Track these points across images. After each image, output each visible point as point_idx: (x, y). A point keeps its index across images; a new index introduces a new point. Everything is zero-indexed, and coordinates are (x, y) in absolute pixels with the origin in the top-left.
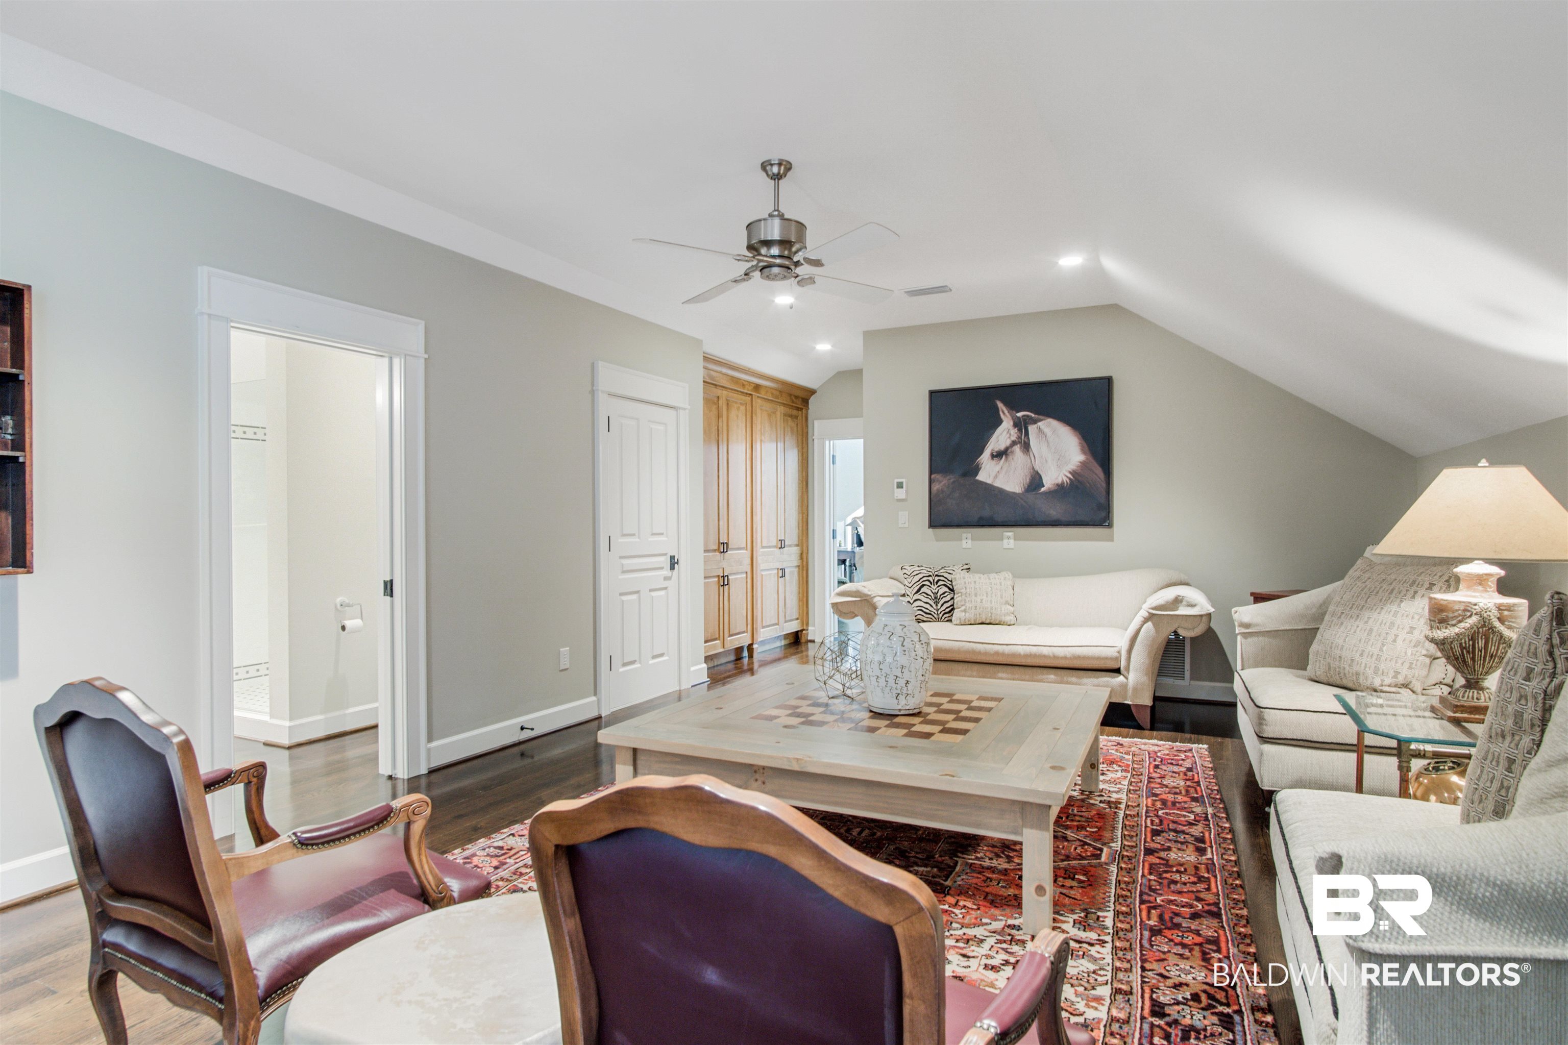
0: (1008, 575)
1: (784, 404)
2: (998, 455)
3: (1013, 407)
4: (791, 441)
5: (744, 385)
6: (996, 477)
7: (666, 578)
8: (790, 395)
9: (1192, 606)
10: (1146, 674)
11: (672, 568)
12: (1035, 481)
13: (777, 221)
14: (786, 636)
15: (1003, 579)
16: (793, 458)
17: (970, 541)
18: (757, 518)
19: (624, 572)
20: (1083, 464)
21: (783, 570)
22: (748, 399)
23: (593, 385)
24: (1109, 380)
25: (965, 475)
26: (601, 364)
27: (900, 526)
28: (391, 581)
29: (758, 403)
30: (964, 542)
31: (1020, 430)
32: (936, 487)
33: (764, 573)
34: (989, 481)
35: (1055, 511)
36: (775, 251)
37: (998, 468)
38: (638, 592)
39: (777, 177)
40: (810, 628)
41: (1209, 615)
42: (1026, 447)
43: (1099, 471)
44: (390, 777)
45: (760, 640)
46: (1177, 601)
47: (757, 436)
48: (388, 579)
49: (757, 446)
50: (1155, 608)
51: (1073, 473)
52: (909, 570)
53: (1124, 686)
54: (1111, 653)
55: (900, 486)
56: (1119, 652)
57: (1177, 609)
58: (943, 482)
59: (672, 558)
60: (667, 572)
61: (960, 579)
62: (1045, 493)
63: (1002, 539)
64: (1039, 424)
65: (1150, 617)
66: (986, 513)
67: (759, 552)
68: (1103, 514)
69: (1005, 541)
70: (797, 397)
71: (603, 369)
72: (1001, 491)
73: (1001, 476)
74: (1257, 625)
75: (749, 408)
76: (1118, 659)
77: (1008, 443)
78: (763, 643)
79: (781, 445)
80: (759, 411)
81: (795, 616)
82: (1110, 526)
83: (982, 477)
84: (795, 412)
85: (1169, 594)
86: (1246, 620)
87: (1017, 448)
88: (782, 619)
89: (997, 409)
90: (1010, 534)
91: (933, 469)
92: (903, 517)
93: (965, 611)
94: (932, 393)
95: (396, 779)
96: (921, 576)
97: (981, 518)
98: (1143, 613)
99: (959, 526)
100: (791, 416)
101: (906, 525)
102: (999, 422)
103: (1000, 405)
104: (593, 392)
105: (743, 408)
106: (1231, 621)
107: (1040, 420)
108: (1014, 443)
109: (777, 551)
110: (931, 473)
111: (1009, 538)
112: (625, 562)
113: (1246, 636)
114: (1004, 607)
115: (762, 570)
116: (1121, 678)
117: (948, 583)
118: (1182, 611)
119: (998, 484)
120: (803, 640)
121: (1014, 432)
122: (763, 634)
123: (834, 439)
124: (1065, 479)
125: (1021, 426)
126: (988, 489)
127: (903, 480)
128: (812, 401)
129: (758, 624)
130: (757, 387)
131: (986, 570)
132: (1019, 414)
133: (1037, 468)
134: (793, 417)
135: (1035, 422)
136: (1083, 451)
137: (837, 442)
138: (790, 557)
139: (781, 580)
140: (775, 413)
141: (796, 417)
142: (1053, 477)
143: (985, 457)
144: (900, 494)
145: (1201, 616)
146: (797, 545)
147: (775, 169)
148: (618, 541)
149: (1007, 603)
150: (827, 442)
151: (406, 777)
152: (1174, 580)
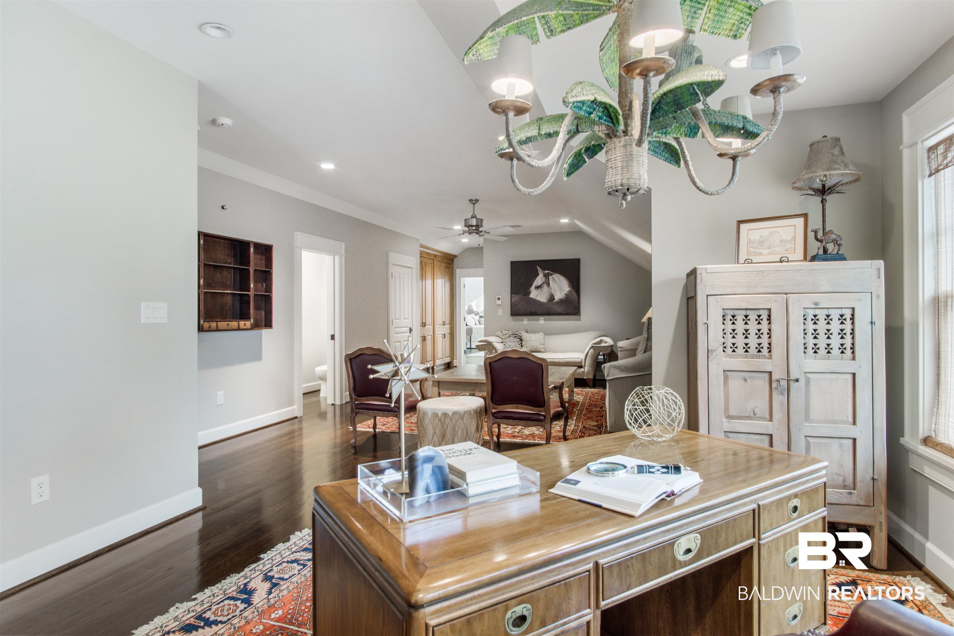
0: (542, 334)
1: (445, 262)
2: (538, 287)
3: (544, 269)
4: (447, 279)
5: (431, 256)
6: (537, 296)
7: (409, 337)
8: (447, 258)
9: (606, 342)
10: (591, 367)
11: (410, 332)
12: (552, 298)
13: (475, 219)
14: (445, 364)
15: (540, 335)
16: (448, 285)
17: (527, 321)
18: (435, 312)
19: (396, 333)
20: (569, 292)
21: (445, 335)
22: (432, 261)
23: (387, 261)
24: (578, 260)
25: (524, 295)
26: (390, 253)
27: (499, 315)
28: (334, 335)
29: (436, 262)
30: (524, 321)
31: (546, 278)
32: (513, 300)
33: (438, 336)
34: (534, 298)
35: (559, 309)
36: (474, 228)
37: (537, 293)
38: (400, 342)
39: (474, 204)
40: (454, 361)
41: (612, 346)
42: (548, 284)
43: (576, 295)
44: (333, 404)
45: (437, 364)
46: (601, 341)
47: (435, 277)
48: (333, 334)
49: (435, 281)
50: (594, 344)
51: (566, 295)
52: (504, 332)
53: (584, 372)
54: (579, 360)
55: (499, 299)
56: (582, 360)
57: (601, 344)
58: (516, 298)
59: (410, 328)
60: (408, 334)
61: (525, 335)
62: (557, 303)
63: (539, 320)
64: (553, 276)
65: (592, 347)
66: (533, 310)
67: (436, 326)
68: (577, 310)
69: (540, 321)
70: (449, 259)
71: (391, 254)
72: (539, 301)
73: (539, 295)
74: (624, 347)
75: (432, 264)
76: (581, 362)
77: (541, 283)
78: (437, 366)
79: (443, 280)
80: (436, 266)
81: (449, 355)
82: (580, 315)
83: (531, 296)
84: (448, 266)
85: (599, 339)
86: (621, 346)
87: (545, 285)
88: (444, 357)
89: (537, 270)
90: (526, 319)
91: (512, 293)
92: (500, 312)
93: (526, 347)
94: (513, 263)
95: (335, 405)
96: (509, 335)
97: (531, 312)
98: (590, 346)
99: (522, 315)
100: (447, 267)
101: (501, 315)
102: (538, 275)
103: (538, 268)
104: (387, 264)
105: (430, 265)
106: (617, 346)
107: (553, 274)
108: (544, 283)
109: (442, 326)
110: (511, 294)
111: (542, 320)
112: (396, 329)
113: (621, 351)
114: (541, 346)
115: (438, 335)
116: (583, 369)
117: (520, 337)
118: (603, 345)
119: (538, 299)
120: (451, 366)
121: (544, 279)
122: (438, 362)
123: (464, 277)
124: (563, 297)
125: (546, 276)
126: (534, 300)
127: (500, 297)
128: (455, 261)
129: (436, 358)
130: (435, 256)
131: (534, 332)
132: (546, 272)
133: (552, 293)
134: (448, 268)
135: (551, 275)
136: (569, 287)
137: (466, 279)
138: (446, 329)
139: (444, 339)
140: (441, 266)
141: (449, 268)
142: (559, 296)
143: (533, 287)
144: (499, 302)
145: (609, 346)
146: (449, 324)
147: (474, 202)
148: (395, 321)
149: (542, 344)
150: (462, 279)
151: (339, 404)
152: (602, 335)
